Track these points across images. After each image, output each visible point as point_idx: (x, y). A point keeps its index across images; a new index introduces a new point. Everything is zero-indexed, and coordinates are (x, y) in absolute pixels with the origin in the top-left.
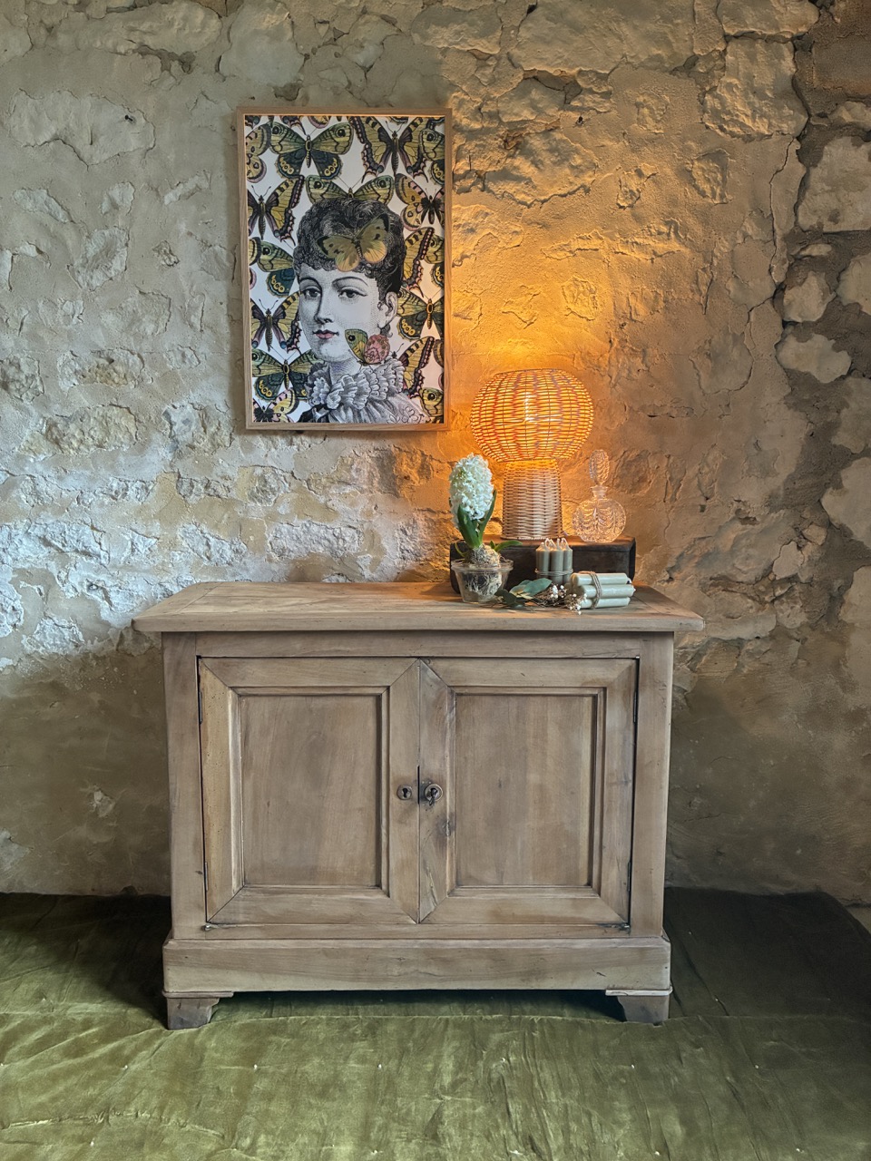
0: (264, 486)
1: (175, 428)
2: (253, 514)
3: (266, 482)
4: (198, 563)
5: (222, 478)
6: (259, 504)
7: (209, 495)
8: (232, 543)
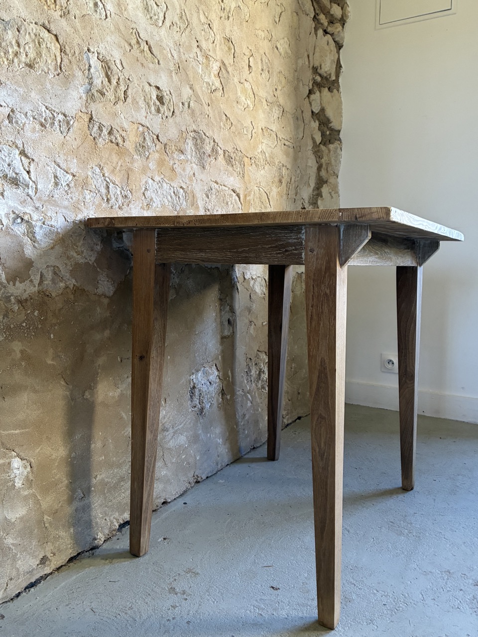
0: (143, 142)
1: (92, 70)
2: (136, 165)
3: (144, 139)
4: (100, 205)
5: (120, 127)
6: (139, 157)
7: (111, 142)
8: (123, 189)
